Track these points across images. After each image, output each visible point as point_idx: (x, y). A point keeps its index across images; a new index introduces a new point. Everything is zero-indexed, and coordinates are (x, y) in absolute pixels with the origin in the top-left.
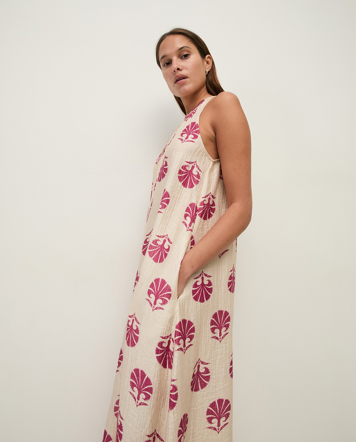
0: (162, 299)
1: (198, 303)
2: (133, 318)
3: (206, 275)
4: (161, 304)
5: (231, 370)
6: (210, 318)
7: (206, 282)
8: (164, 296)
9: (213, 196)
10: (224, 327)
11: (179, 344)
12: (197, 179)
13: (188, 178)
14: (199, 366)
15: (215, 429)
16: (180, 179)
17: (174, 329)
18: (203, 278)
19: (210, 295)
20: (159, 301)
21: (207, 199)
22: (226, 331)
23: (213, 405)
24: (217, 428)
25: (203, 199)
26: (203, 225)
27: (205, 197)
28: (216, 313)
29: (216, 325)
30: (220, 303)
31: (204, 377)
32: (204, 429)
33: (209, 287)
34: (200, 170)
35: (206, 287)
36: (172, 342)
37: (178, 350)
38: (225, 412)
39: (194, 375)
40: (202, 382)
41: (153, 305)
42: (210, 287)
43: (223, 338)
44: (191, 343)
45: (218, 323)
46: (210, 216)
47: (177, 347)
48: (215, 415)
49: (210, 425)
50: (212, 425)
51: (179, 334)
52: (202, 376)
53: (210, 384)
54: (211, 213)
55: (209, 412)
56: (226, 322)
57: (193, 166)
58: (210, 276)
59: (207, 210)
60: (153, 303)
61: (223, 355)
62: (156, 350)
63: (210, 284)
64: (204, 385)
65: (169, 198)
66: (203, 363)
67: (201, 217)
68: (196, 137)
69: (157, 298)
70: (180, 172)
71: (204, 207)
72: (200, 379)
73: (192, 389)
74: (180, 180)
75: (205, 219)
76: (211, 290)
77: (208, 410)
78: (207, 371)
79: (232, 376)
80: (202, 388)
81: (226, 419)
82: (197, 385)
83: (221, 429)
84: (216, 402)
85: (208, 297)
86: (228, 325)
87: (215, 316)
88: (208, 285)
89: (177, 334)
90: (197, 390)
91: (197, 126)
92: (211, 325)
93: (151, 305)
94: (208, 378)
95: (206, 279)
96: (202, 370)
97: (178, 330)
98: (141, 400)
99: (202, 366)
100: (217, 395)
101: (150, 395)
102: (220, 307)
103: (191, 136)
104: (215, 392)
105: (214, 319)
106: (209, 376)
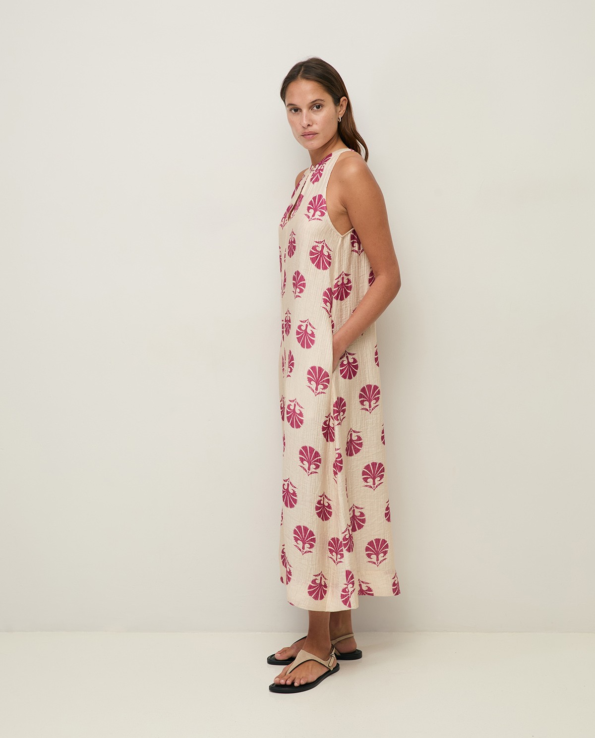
0: (323, 384)
1: (347, 380)
2: (294, 403)
3: (349, 354)
4: (323, 389)
5: (383, 438)
6: (358, 392)
7: (351, 361)
8: (323, 381)
9: (346, 275)
10: (374, 399)
11: (338, 420)
12: (329, 260)
13: (320, 259)
14: (351, 435)
15: (371, 487)
16: (313, 260)
17: (332, 408)
18: (347, 357)
19: (357, 371)
20: (321, 387)
21: (340, 279)
22: (376, 403)
23: (367, 467)
24: (373, 486)
25: (337, 281)
26: (341, 306)
27: (338, 278)
28: (364, 387)
29: (365, 398)
30: (368, 378)
31: (357, 444)
32: (360, 487)
33: (354, 364)
34: (330, 250)
35: (352, 365)
36: (331, 419)
37: (338, 424)
38: (380, 473)
39: (347, 442)
40: (355, 448)
41: (315, 391)
42: (356, 364)
43: (373, 410)
44: (344, 416)
45: (367, 396)
46: (347, 294)
47: (336, 422)
48: (370, 475)
49: (366, 484)
50: (368, 484)
51: (337, 412)
52: (355, 443)
53: (363, 450)
54: (348, 291)
55: (364, 473)
56: (375, 395)
57: (322, 246)
58: (354, 354)
59: (342, 290)
60: (314, 389)
61: (374, 425)
62: (322, 428)
63: (355, 361)
64: (357, 451)
65: (304, 282)
66: (354, 432)
67: (337, 299)
68: (323, 214)
69: (317, 384)
70: (311, 253)
71: (338, 289)
72: (354, 446)
73: (347, 454)
74: (313, 262)
75: (342, 299)
76: (356, 367)
77: (363, 471)
78: (359, 438)
79: (384, 443)
80: (356, 453)
81: (381, 479)
82: (351, 451)
83: (377, 487)
84: (370, 464)
85: (355, 374)
86: (378, 398)
87: (363, 390)
88: (353, 363)
89: (335, 412)
90: (351, 455)
91: (324, 202)
92: (360, 398)
93: (313, 391)
94: (361, 445)
95: (350, 357)
96: (354, 438)
97: (335, 408)
98: (312, 470)
99: (354, 435)
100: (370, 459)
101: (320, 464)
102: (368, 382)
103: (318, 213)
104: (368, 457)
105: (362, 393)
106: (362, 443)
